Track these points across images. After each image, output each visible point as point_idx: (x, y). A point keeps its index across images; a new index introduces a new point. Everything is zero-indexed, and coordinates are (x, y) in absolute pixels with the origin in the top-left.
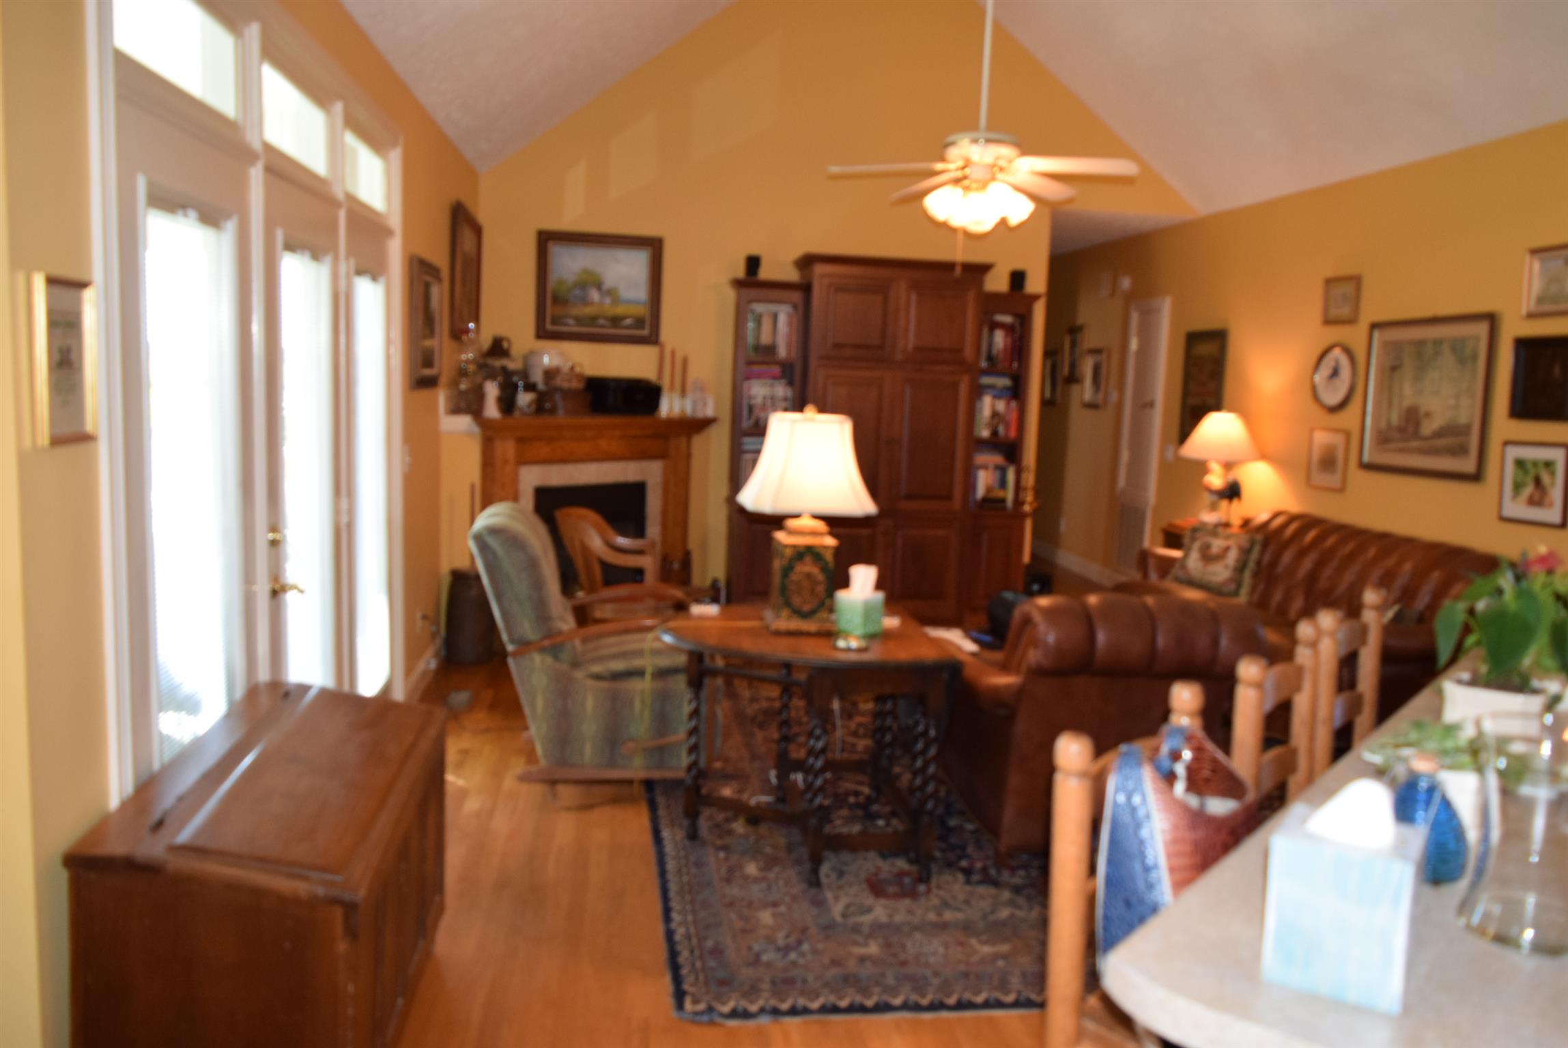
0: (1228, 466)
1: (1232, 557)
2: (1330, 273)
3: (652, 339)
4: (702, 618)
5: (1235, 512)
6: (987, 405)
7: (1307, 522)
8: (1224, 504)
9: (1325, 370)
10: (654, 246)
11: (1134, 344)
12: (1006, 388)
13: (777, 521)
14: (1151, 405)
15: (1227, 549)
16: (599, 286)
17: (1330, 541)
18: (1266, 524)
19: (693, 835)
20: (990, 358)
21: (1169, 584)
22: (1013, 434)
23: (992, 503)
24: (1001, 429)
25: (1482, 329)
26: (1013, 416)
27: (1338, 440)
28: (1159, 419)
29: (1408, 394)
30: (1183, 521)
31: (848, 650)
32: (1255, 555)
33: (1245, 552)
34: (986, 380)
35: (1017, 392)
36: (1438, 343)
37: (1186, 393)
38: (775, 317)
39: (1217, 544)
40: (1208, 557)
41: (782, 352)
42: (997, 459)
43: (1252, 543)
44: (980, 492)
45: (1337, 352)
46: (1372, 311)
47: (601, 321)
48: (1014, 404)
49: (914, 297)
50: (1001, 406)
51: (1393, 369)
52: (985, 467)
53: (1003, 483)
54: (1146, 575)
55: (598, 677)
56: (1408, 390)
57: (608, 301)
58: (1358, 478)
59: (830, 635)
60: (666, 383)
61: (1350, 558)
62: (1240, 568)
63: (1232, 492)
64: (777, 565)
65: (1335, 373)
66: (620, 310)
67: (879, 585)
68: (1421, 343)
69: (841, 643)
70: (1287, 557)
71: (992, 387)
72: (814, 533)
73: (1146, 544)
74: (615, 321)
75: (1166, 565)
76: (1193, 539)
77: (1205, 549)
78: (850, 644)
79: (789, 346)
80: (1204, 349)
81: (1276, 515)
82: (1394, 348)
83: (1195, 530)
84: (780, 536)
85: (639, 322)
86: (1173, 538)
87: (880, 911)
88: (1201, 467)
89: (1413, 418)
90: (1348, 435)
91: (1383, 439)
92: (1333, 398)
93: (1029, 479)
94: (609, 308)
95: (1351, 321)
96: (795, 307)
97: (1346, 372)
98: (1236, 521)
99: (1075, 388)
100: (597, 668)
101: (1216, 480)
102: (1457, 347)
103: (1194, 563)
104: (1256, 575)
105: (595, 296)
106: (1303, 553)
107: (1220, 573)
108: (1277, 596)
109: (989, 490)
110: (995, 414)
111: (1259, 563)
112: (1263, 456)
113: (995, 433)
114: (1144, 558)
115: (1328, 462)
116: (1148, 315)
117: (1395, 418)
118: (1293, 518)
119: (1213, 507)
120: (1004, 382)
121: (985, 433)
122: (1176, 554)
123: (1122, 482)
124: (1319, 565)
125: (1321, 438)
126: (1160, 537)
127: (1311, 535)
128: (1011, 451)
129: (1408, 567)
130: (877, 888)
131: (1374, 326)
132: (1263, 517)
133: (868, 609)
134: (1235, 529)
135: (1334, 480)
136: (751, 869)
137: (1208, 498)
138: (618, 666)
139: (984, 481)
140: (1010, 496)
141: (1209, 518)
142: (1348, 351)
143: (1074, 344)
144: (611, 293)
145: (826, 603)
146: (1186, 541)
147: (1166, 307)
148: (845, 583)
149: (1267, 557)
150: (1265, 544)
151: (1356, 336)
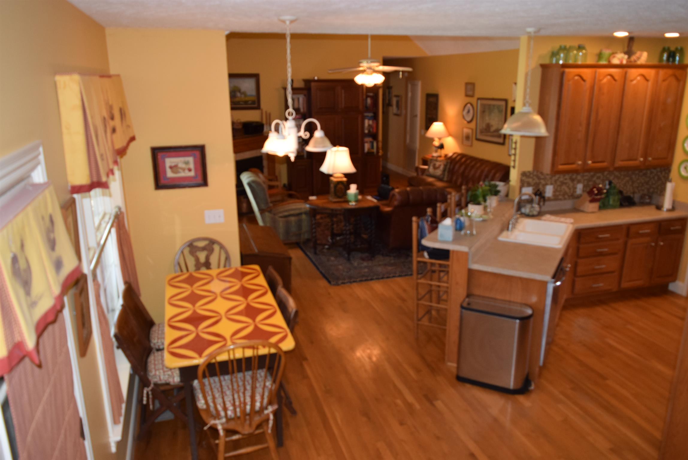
0: (440, 139)
1: (442, 167)
2: (467, 81)
3: (258, 107)
4: (312, 200)
5: (443, 152)
6: (367, 122)
7: (462, 156)
8: (439, 150)
9: (466, 111)
10: (256, 77)
11: (410, 94)
12: (372, 117)
13: (331, 176)
14: (416, 116)
15: (440, 165)
16: (239, 91)
17: (468, 162)
18: (451, 157)
19: (315, 253)
20: (366, 107)
21: (425, 177)
22: (375, 131)
23: (370, 154)
24: (371, 130)
25: (503, 103)
26: (374, 125)
27: (469, 131)
28: (419, 121)
29: (487, 119)
30: (428, 156)
31: (352, 205)
32: (448, 166)
33: (445, 166)
34: (366, 114)
35: (375, 118)
36: (494, 106)
37: (427, 114)
38: (298, 99)
39: (438, 164)
40: (435, 168)
41: (302, 110)
42: (370, 139)
43: (447, 163)
44: (366, 150)
45: (469, 105)
46: (478, 94)
47: (241, 103)
48: (375, 121)
49: (343, 91)
50: (371, 122)
51: (483, 112)
52: (367, 142)
53: (372, 147)
54: (418, 174)
55: (281, 217)
56: (487, 118)
57: (243, 96)
58: (476, 143)
59: (347, 202)
60: (264, 122)
61: (473, 167)
62: (444, 171)
63: (441, 147)
64: (332, 186)
65: (469, 112)
66: (247, 99)
67: (358, 189)
68: (490, 105)
69: (351, 204)
70: (457, 166)
71: (368, 116)
72: (341, 177)
73: (417, 165)
74: (246, 102)
75: (424, 170)
76: (431, 163)
77: (434, 165)
78: (353, 204)
79: (304, 108)
80: (432, 100)
81: (454, 154)
82: (483, 106)
83: (431, 160)
84: (332, 178)
85: (253, 102)
86: (425, 162)
87: (365, 264)
88: (432, 140)
89: (488, 126)
90: (472, 130)
91: (481, 132)
92: (469, 119)
93: (380, 145)
94: (243, 98)
95: (472, 96)
96: (305, 95)
97: (471, 111)
98: (443, 155)
99: (390, 108)
100: (281, 215)
101: (436, 143)
102: (499, 107)
103: (431, 170)
104: (449, 172)
105: (238, 94)
106: (461, 165)
107: (439, 172)
108: (454, 178)
109: (369, 149)
110: (369, 125)
111: (449, 168)
112: (450, 135)
113: (369, 131)
114: (417, 169)
115: (468, 138)
116: (414, 86)
117: (484, 126)
118: (459, 155)
119: (436, 151)
120: (371, 114)
121: (366, 131)
122: (426, 167)
123: (408, 141)
124: (465, 169)
125: (466, 130)
126: (421, 161)
127: (463, 160)
128: (375, 137)
129: (487, 169)
130: (363, 259)
131: (478, 99)
132: (450, 154)
133: (356, 195)
134: (442, 158)
135: (469, 143)
136: (332, 258)
137: (434, 149)
138: (286, 214)
139: (367, 146)
140: (375, 150)
141: (435, 155)
142: (472, 105)
143: (389, 93)
144: (244, 94)
145: (345, 194)
146: (429, 163)
147: (419, 84)
148: (349, 188)
149: (452, 167)
150: (451, 163)
151: (473, 100)
